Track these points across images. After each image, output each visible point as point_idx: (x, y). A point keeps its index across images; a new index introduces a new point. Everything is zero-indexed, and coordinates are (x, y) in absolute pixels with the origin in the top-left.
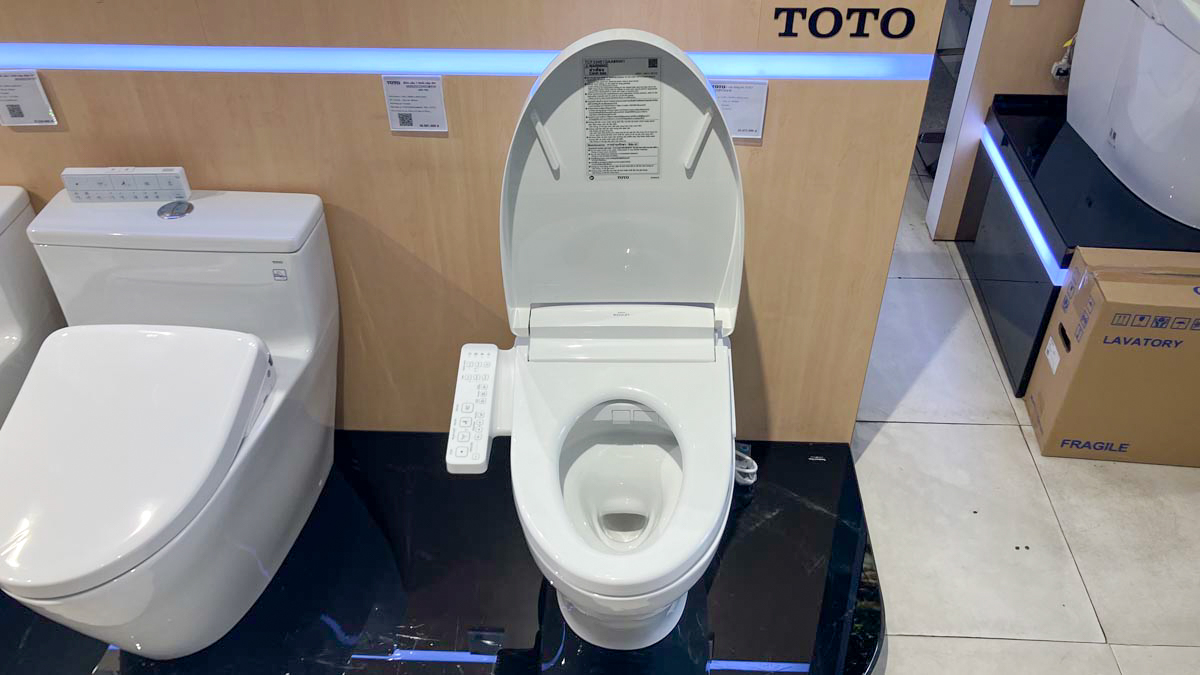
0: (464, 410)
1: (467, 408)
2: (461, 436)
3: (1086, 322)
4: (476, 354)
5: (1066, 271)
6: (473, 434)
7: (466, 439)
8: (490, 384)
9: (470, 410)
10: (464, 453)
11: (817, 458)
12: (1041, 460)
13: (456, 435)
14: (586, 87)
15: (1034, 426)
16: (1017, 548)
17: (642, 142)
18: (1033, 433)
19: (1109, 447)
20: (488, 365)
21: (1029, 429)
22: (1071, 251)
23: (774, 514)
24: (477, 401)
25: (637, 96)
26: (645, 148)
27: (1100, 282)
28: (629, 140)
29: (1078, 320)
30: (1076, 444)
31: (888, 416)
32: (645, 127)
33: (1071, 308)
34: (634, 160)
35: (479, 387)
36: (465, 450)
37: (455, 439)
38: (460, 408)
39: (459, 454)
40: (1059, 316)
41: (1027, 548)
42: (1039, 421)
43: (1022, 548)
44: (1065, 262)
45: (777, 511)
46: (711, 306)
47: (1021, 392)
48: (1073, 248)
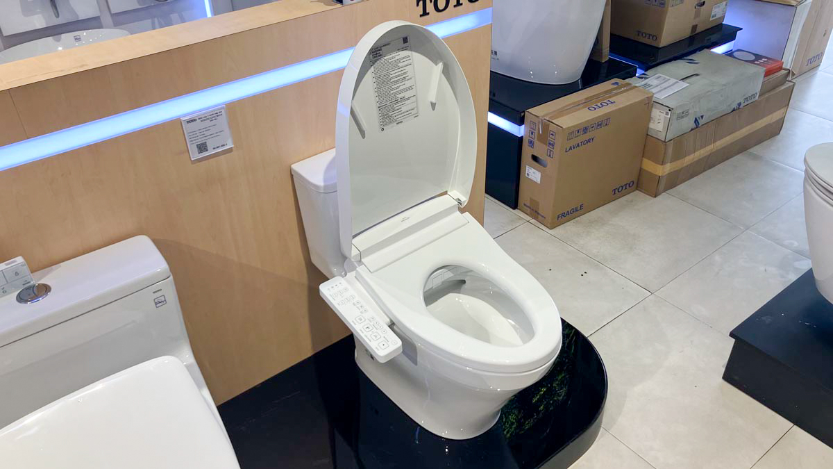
0: (360, 322)
1: (360, 320)
2: (374, 338)
3: (553, 145)
4: (333, 287)
5: (523, 126)
6: (379, 331)
7: (378, 337)
8: (358, 299)
9: (363, 320)
10: (385, 345)
12: (550, 231)
14: (372, 68)
15: (535, 218)
16: (582, 275)
17: (407, 94)
19: (576, 210)
20: (346, 289)
21: (533, 221)
22: (522, 114)
24: (361, 313)
25: (400, 65)
26: (409, 99)
27: (553, 121)
28: (400, 96)
29: (547, 147)
30: (563, 215)
32: (408, 84)
33: (536, 143)
34: (404, 109)
35: (354, 304)
36: (384, 343)
37: (372, 340)
38: (355, 323)
39: (383, 347)
40: (527, 152)
41: (586, 273)
42: (538, 213)
43: (584, 274)
44: (520, 121)
46: (445, 193)
47: (515, 207)
48: (524, 112)
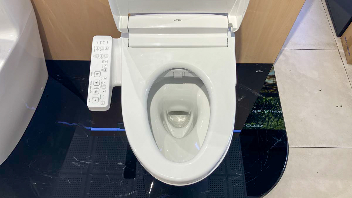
0: (96, 75)
1: (97, 74)
2: (94, 91)
4: (101, 42)
6: (101, 89)
7: (97, 93)
8: (109, 59)
9: (99, 75)
10: (97, 101)
11: (260, 71)
12: (346, 65)
13: (92, 90)
15: (345, 51)
16: (337, 106)
18: (344, 54)
20: (107, 48)
21: (342, 52)
23: (241, 99)
24: (102, 70)
31: (285, 46)
35: (103, 61)
36: (97, 99)
37: (92, 92)
38: (93, 74)
39: (94, 101)
41: (341, 106)
42: (348, 49)
43: (339, 107)
45: (243, 97)
47: (340, 35)
